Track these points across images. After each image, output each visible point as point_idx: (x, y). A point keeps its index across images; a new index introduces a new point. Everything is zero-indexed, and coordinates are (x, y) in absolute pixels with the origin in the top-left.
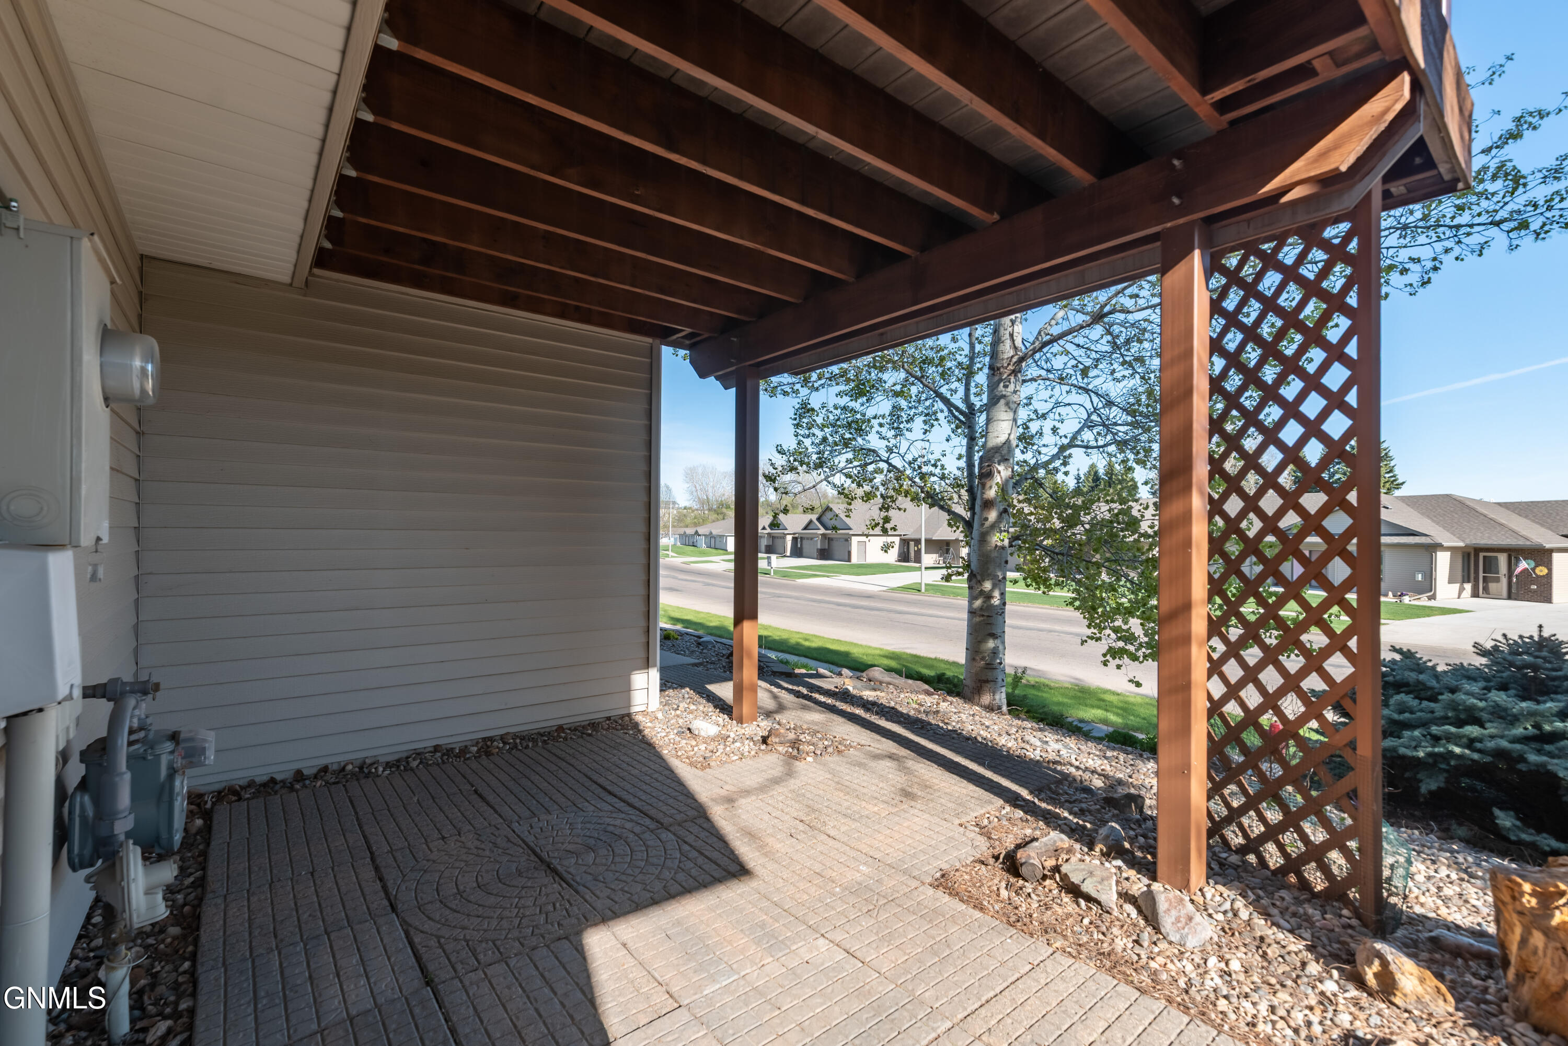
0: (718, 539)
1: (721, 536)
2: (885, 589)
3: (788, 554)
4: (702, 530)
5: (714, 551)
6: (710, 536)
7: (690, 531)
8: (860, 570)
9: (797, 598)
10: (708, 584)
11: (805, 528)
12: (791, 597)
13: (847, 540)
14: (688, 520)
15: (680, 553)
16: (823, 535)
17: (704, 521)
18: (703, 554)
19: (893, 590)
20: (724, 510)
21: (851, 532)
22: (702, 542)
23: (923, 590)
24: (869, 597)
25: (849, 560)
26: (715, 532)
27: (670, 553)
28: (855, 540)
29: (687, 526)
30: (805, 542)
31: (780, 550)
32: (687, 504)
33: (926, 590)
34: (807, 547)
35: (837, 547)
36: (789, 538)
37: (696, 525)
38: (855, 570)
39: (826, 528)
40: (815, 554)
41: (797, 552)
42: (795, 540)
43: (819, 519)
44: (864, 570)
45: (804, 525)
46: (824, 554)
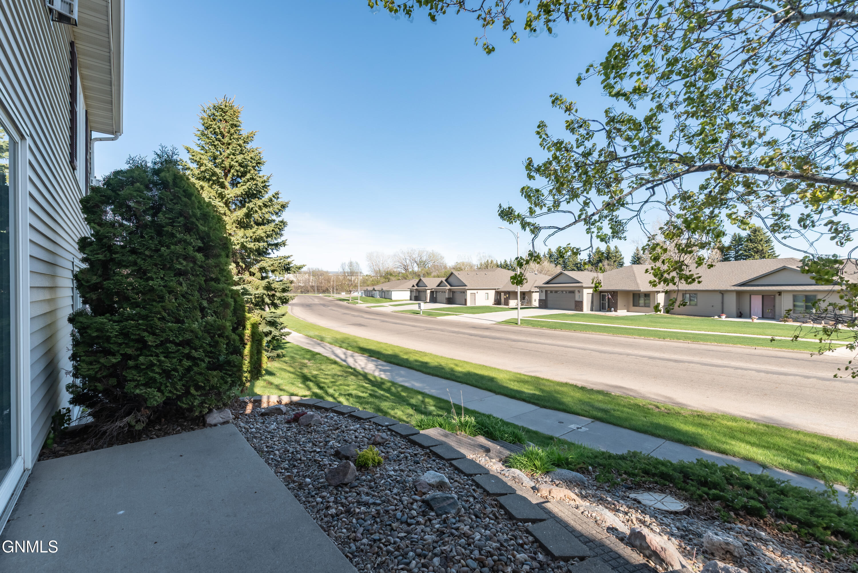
0: (386, 293)
1: (388, 291)
2: (494, 322)
3: (428, 301)
4: (376, 288)
5: (384, 300)
6: (382, 291)
7: (370, 288)
8: (474, 311)
9: (442, 330)
10: (383, 321)
11: (438, 286)
12: (437, 330)
13: (464, 292)
14: (369, 282)
15: (365, 301)
16: (449, 290)
17: (377, 283)
18: (378, 301)
19: (500, 323)
20: (389, 276)
21: (467, 288)
22: (377, 295)
23: (519, 323)
24: (487, 328)
25: (466, 304)
26: (384, 289)
27: (359, 301)
28: (469, 292)
29: (368, 286)
30: (438, 294)
31: (423, 299)
32: (368, 273)
33: (521, 323)
34: (440, 296)
35: (458, 296)
36: (429, 292)
37: (373, 285)
38: (471, 310)
39: (451, 286)
40: (445, 301)
41: (433, 300)
42: (432, 293)
43: (446, 280)
44: (476, 310)
45: (437, 284)
46: (450, 301)
